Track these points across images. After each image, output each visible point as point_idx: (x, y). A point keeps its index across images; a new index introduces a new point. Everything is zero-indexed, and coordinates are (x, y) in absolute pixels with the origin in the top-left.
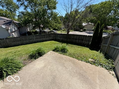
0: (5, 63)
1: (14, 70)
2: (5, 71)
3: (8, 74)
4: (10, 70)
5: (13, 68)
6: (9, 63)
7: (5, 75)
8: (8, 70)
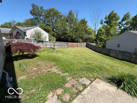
0: (130, 79)
1: (132, 92)
2: (124, 84)
3: (124, 89)
4: (129, 87)
5: (132, 89)
6: (133, 81)
7: (122, 87)
8: (127, 85)
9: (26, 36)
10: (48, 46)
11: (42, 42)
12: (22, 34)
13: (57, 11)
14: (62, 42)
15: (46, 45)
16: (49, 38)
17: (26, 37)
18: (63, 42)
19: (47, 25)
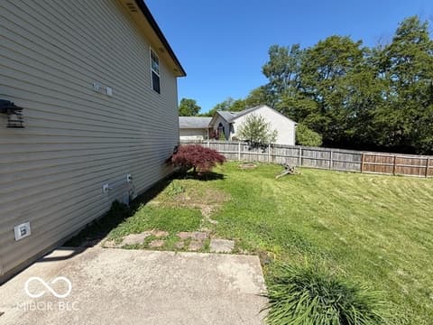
9: (233, 132)
10: (278, 160)
11: (264, 146)
12: (227, 129)
13: (346, 42)
14: (332, 150)
15: (273, 156)
16: (296, 136)
17: (232, 135)
18: (338, 150)
19: (302, 97)
